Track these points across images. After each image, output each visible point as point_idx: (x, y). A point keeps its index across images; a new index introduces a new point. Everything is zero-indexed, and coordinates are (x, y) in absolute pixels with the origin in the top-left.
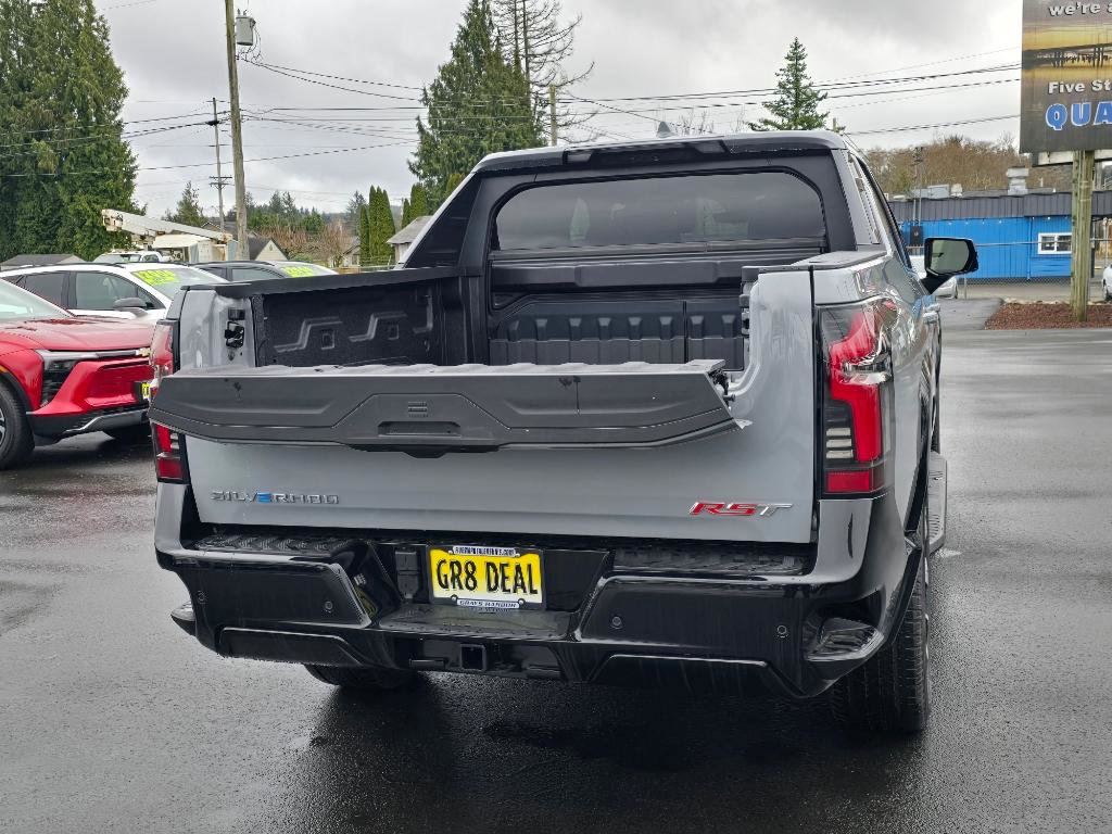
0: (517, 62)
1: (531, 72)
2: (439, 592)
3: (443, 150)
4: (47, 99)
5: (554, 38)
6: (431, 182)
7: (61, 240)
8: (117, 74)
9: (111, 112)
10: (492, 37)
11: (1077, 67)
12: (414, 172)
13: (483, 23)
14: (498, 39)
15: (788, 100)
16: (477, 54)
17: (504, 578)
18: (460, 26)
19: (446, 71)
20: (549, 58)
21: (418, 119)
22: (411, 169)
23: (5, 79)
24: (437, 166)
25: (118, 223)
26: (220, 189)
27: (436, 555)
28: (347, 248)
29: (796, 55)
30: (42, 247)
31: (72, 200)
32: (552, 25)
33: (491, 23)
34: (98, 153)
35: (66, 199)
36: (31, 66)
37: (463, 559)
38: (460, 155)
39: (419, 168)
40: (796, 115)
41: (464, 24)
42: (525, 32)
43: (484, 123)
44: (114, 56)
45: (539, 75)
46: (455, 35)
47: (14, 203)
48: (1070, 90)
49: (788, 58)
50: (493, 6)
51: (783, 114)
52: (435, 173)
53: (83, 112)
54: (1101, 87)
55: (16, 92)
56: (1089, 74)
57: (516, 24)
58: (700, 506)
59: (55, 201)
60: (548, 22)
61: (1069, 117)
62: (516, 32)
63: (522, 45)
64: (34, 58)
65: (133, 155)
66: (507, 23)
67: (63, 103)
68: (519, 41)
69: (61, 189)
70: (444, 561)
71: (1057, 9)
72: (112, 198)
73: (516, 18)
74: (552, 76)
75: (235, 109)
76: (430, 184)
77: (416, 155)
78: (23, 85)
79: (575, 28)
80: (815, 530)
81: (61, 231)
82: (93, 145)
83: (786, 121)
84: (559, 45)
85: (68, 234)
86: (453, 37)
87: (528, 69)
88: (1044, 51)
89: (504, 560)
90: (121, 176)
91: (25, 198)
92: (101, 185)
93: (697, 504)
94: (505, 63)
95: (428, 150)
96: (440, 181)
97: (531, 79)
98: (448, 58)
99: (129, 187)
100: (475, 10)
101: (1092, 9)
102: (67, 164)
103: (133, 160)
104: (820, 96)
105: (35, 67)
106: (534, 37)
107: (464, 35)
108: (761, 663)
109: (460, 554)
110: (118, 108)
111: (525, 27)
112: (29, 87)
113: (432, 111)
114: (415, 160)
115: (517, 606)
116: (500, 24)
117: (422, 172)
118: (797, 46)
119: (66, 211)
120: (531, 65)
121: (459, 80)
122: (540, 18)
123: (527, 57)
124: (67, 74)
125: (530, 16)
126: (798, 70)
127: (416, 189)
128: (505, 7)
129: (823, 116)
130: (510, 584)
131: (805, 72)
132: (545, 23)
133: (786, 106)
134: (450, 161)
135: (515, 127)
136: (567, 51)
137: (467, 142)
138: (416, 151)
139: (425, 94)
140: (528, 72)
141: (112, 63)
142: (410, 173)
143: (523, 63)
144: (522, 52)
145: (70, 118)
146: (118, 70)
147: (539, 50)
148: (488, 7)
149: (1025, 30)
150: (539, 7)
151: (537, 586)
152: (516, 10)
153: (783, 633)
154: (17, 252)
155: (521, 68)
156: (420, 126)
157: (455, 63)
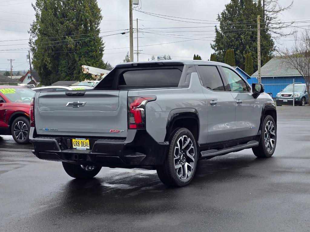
0: (259, 2)
2: (74, 147)
4: (72, 21)
6: (220, 52)
7: (75, 75)
8: (99, 10)
9: (96, 25)
12: (213, 48)
17: (84, 144)
19: (228, 7)
21: (216, 26)
22: (212, 47)
23: (58, 13)
24: (222, 46)
25: (87, 70)
26: (138, 55)
27: (73, 140)
30: (67, 78)
31: (80, 60)
34: (90, 41)
35: (77, 59)
36: (67, 8)
37: (77, 141)
39: (215, 46)
44: (98, 4)
45: (268, 7)
47: (59, 61)
52: (221, 49)
53: (86, 26)
55: (61, 19)
59: (73, 60)
64: (68, 5)
65: (103, 42)
67: (78, 22)
69: (76, 56)
72: (95, 59)
74: (274, 7)
75: (131, 28)
76: (220, 53)
77: (214, 41)
78: (64, 15)
81: (75, 72)
82: (88, 39)
85: (77, 73)
87: (264, 5)
89: (84, 141)
90: (98, 51)
91: (62, 59)
92: (91, 54)
94: (254, 3)
95: (219, 39)
97: (265, 9)
99: (101, 55)
102: (78, 46)
103: (103, 44)
105: (69, 9)
110: (98, 24)
112: (66, 16)
113: (221, 23)
114: (214, 43)
115: (86, 149)
117: (216, 48)
119: (77, 64)
120: (265, 3)
121: (233, 10)
124: (80, 11)
127: (213, 55)
130: (85, 145)
134: (227, 44)
137: (235, 36)
138: (214, 40)
139: (219, 16)
141: (97, 7)
142: (212, 49)
145: (81, 28)
146: (100, 9)
151: (89, 146)
154: (58, 80)
155: (261, 5)
156: (216, 29)
157: (232, 4)
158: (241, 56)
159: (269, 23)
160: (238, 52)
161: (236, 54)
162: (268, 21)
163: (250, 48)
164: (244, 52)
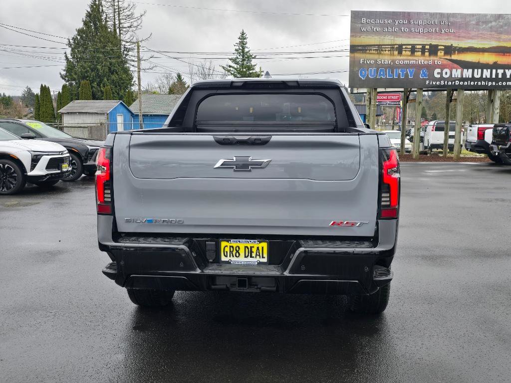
0: (115, 30)
1: (121, 35)
2: (223, 258)
3: (78, 69)
5: (132, 20)
10: (103, 17)
11: (371, 53)
12: (63, 78)
13: (99, 10)
14: (106, 18)
15: (239, 57)
16: (95, 24)
17: (252, 252)
18: (87, 11)
19: (80, 32)
20: (131, 29)
21: (65, 53)
24: (75, 77)
27: (223, 244)
28: (25, 113)
29: (243, 37)
32: (132, 14)
33: (102, 10)
38: (87, 72)
39: (66, 77)
40: (243, 64)
41: (89, 10)
42: (119, 16)
43: (98, 58)
45: (125, 37)
46: (85, 15)
48: (368, 63)
49: (239, 38)
50: (103, 3)
51: (237, 63)
52: (74, 80)
54: (380, 62)
56: (376, 57)
57: (114, 12)
58: (334, 223)
60: (130, 13)
61: (368, 74)
62: (114, 16)
63: (117, 22)
66: (110, 11)
68: (116, 20)
70: (227, 246)
71: (364, 28)
73: (114, 9)
74: (132, 38)
76: (71, 85)
77: (64, 70)
79: (143, 16)
80: (377, 232)
83: (238, 66)
84: (135, 24)
86: (83, 16)
87: (120, 34)
88: (358, 46)
89: (252, 245)
93: (332, 222)
94: (109, 30)
95: (70, 69)
96: (76, 83)
97: (122, 38)
98: (81, 25)
100: (95, 4)
101: (378, 30)
104: (253, 56)
106: (123, 19)
107: (89, 15)
108: (357, 281)
109: (234, 243)
111: (119, 14)
113: (73, 50)
114: (64, 73)
115: (256, 263)
116: (106, 11)
117: (67, 79)
118: (243, 34)
120: (121, 32)
121: (87, 36)
122: (126, 10)
123: (119, 28)
125: (121, 9)
126: (244, 44)
127: (64, 87)
128: (109, 4)
129: (254, 66)
130: (254, 255)
131: (247, 45)
132: (128, 13)
133: (238, 60)
134: (82, 74)
135: (113, 61)
136: (139, 27)
138: (64, 68)
139: (69, 41)
140: (120, 35)
142: (61, 79)
143: (118, 30)
144: (117, 26)
147: (126, 25)
148: (101, 3)
149: (351, 36)
150: (126, 5)
151: (265, 255)
152: (114, 6)
153: (367, 269)
155: (117, 33)
156: (66, 57)
157: (84, 28)
158: (99, 89)
159: (127, 55)
160: (95, 84)
161: (92, 87)
162: (125, 52)
163: (108, 80)
164: (102, 85)
